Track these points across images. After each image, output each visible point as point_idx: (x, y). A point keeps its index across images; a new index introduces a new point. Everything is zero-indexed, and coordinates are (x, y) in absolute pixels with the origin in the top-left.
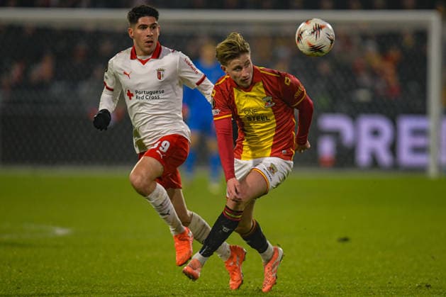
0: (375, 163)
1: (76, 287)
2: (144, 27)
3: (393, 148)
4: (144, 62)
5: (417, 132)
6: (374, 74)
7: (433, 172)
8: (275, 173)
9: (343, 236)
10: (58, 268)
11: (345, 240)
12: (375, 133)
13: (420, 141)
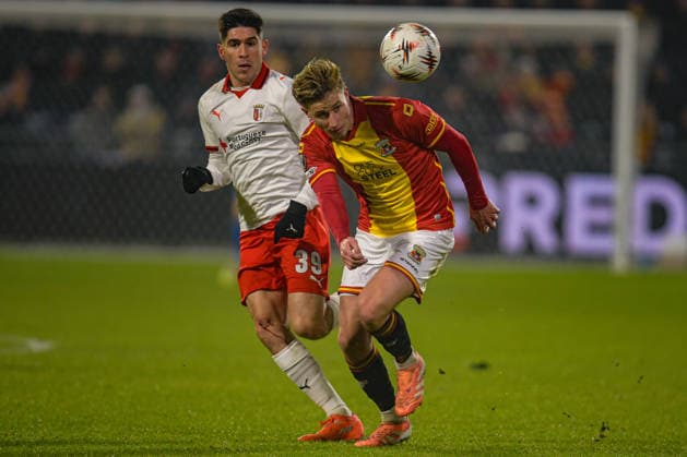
0: (530, 247)
1: (61, 432)
2: (235, 43)
3: (559, 224)
4: (239, 95)
5: (598, 201)
6: (533, 109)
7: (620, 263)
8: (423, 260)
9: (477, 361)
10: (33, 402)
11: (482, 366)
12: (531, 201)
13: (601, 215)
